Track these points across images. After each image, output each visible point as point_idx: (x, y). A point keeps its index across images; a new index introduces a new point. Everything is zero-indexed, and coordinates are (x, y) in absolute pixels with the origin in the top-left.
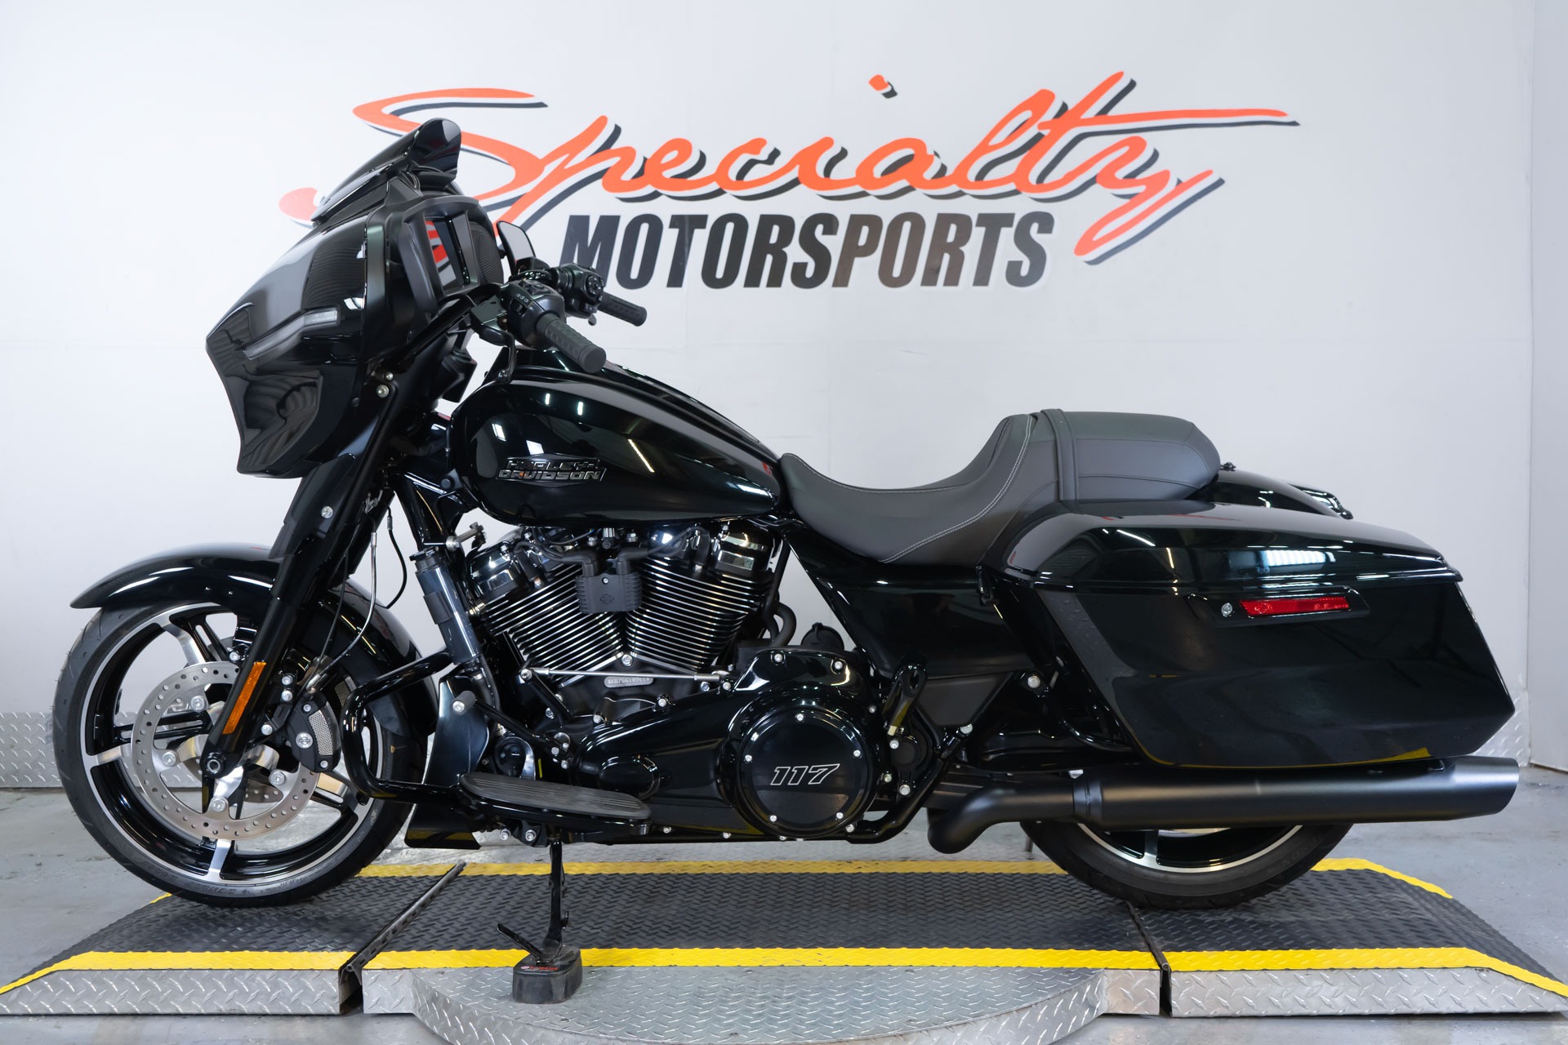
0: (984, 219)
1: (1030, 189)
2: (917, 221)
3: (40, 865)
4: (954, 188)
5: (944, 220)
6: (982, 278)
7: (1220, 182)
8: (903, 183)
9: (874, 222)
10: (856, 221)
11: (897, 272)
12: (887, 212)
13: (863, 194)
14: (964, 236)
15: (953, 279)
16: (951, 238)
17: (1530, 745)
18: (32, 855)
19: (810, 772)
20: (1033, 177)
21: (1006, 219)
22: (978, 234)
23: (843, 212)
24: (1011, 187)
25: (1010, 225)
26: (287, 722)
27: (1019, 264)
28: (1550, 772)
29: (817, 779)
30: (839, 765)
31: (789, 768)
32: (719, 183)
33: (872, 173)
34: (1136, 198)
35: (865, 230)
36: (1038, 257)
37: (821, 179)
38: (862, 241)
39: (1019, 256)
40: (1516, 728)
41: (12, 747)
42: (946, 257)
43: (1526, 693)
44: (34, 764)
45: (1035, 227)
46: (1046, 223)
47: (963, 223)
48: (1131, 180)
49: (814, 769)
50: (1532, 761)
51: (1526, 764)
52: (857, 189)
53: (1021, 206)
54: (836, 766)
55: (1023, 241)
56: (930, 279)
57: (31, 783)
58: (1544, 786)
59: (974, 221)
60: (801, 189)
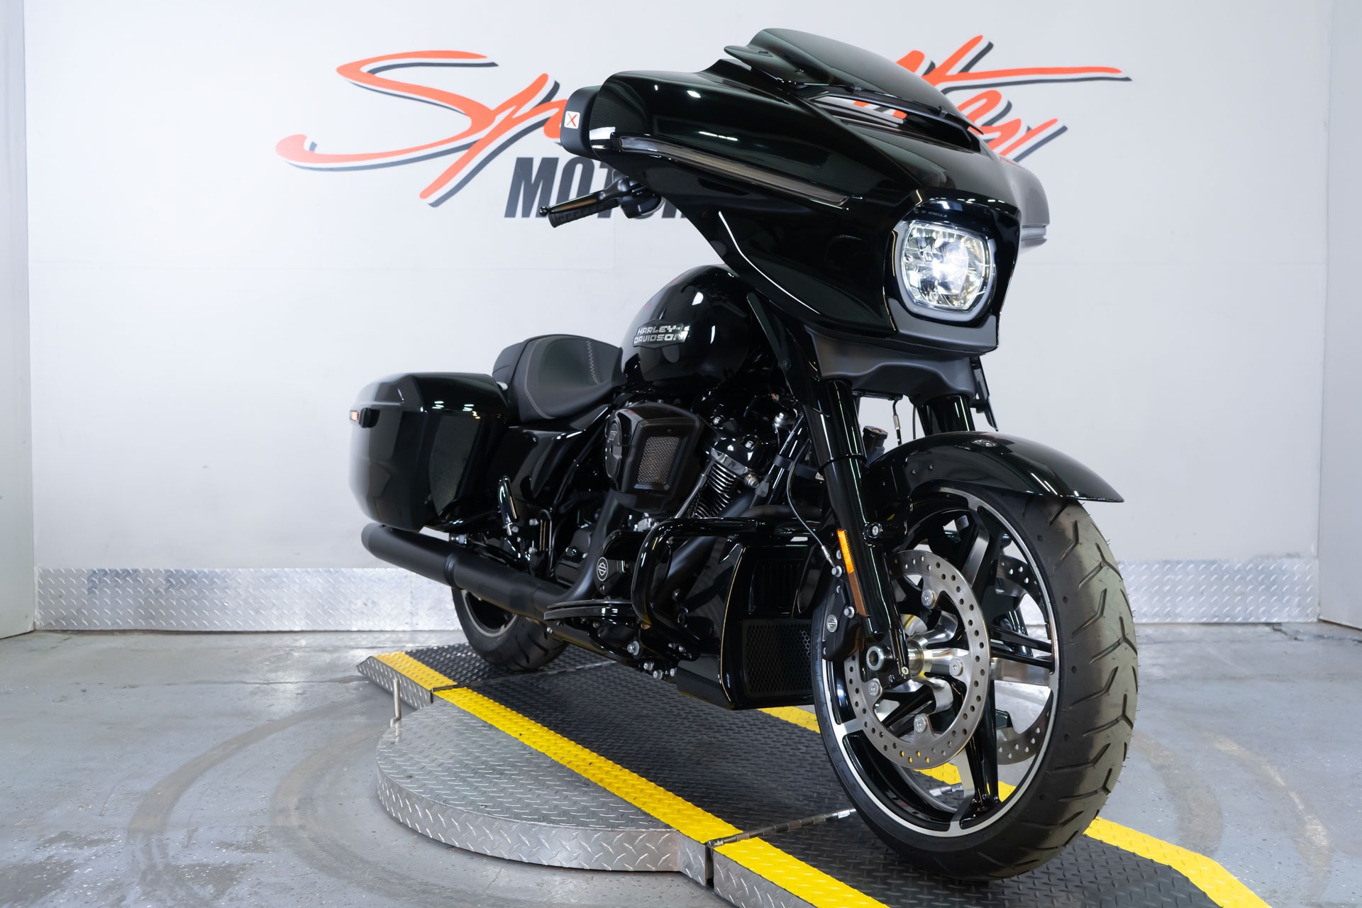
3: (84, 691)
17: (1319, 604)
18: (78, 684)
28: (1335, 626)
40: (1308, 590)
41: (61, 597)
43: (1317, 561)
44: (79, 611)
50: (1321, 617)
51: (1315, 620)
57: (76, 626)
58: (1329, 638)
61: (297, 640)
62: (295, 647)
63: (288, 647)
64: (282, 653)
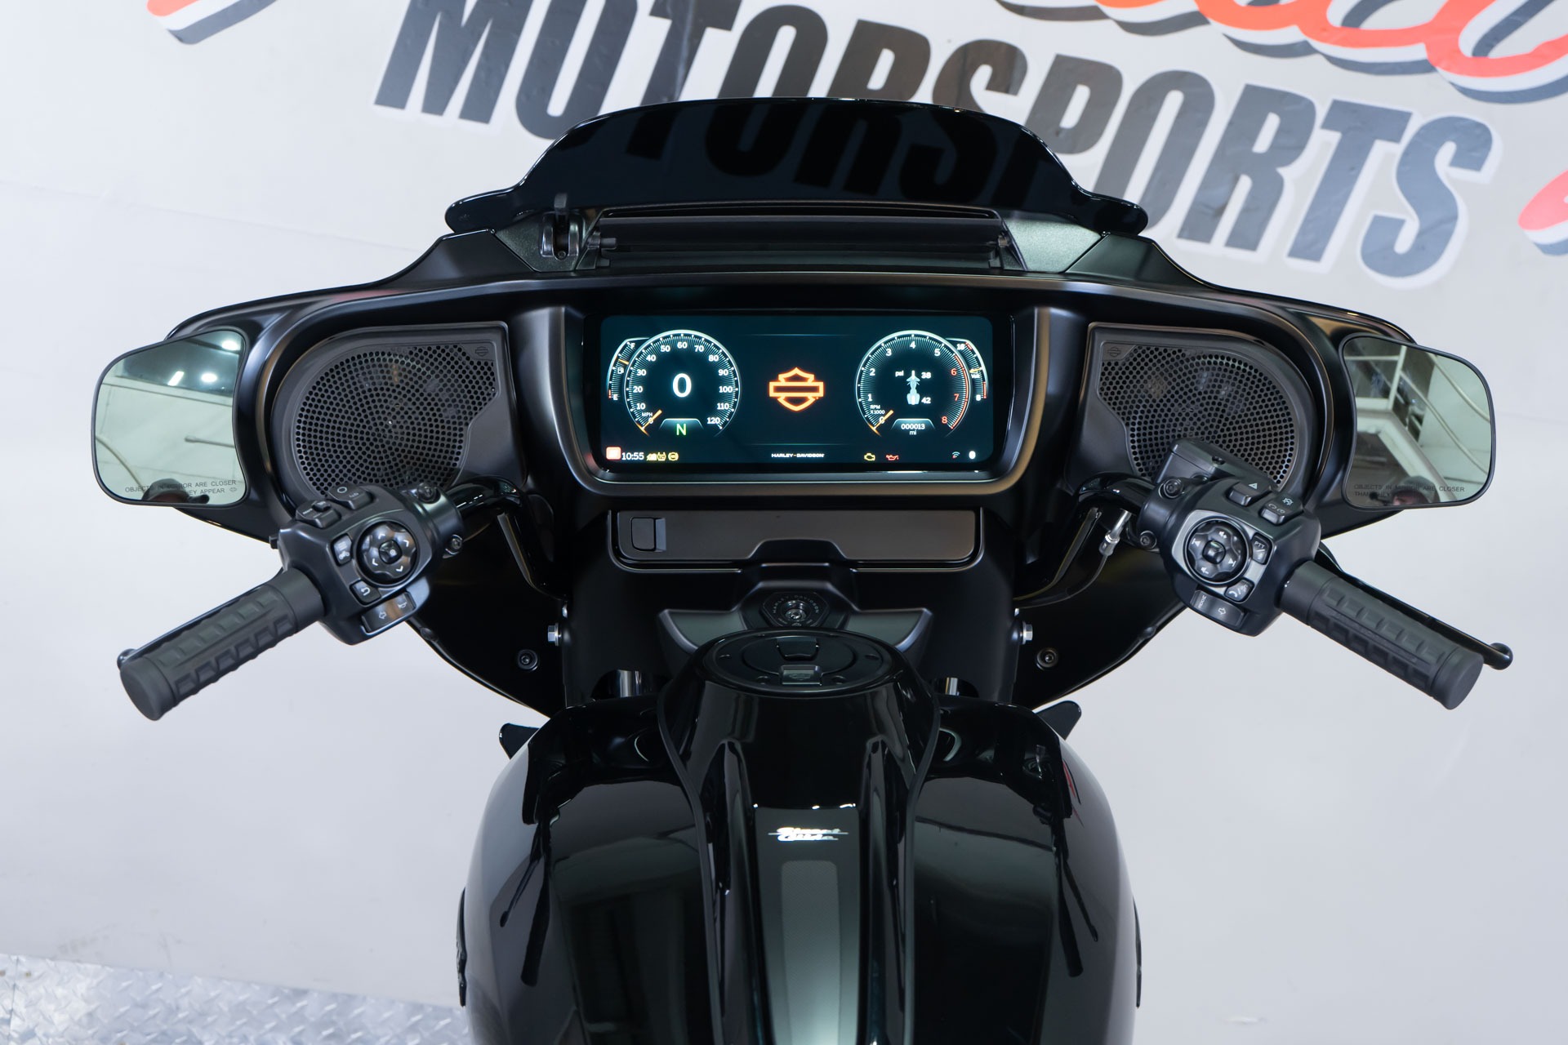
1: (1455, 61)
2: (1198, 95)
4: (1291, 35)
5: (1256, 101)
8: (1185, 5)
9: (1104, 79)
10: (1066, 72)
12: (1137, 62)
13: (1093, 14)
14: (1291, 144)
16: (1262, 144)
20: (1468, 40)
21: (1390, 123)
22: (1323, 143)
23: (1042, 47)
24: (1417, 52)
25: (1396, 138)
27: (1398, 224)
35: (1081, 95)
36: (1439, 215)
39: (1399, 207)
42: (1245, 184)
45: (1448, 150)
46: (1473, 144)
47: (1297, 114)
53: (1428, 100)
55: (1416, 176)
56: (1198, 227)
59: (1321, 113)
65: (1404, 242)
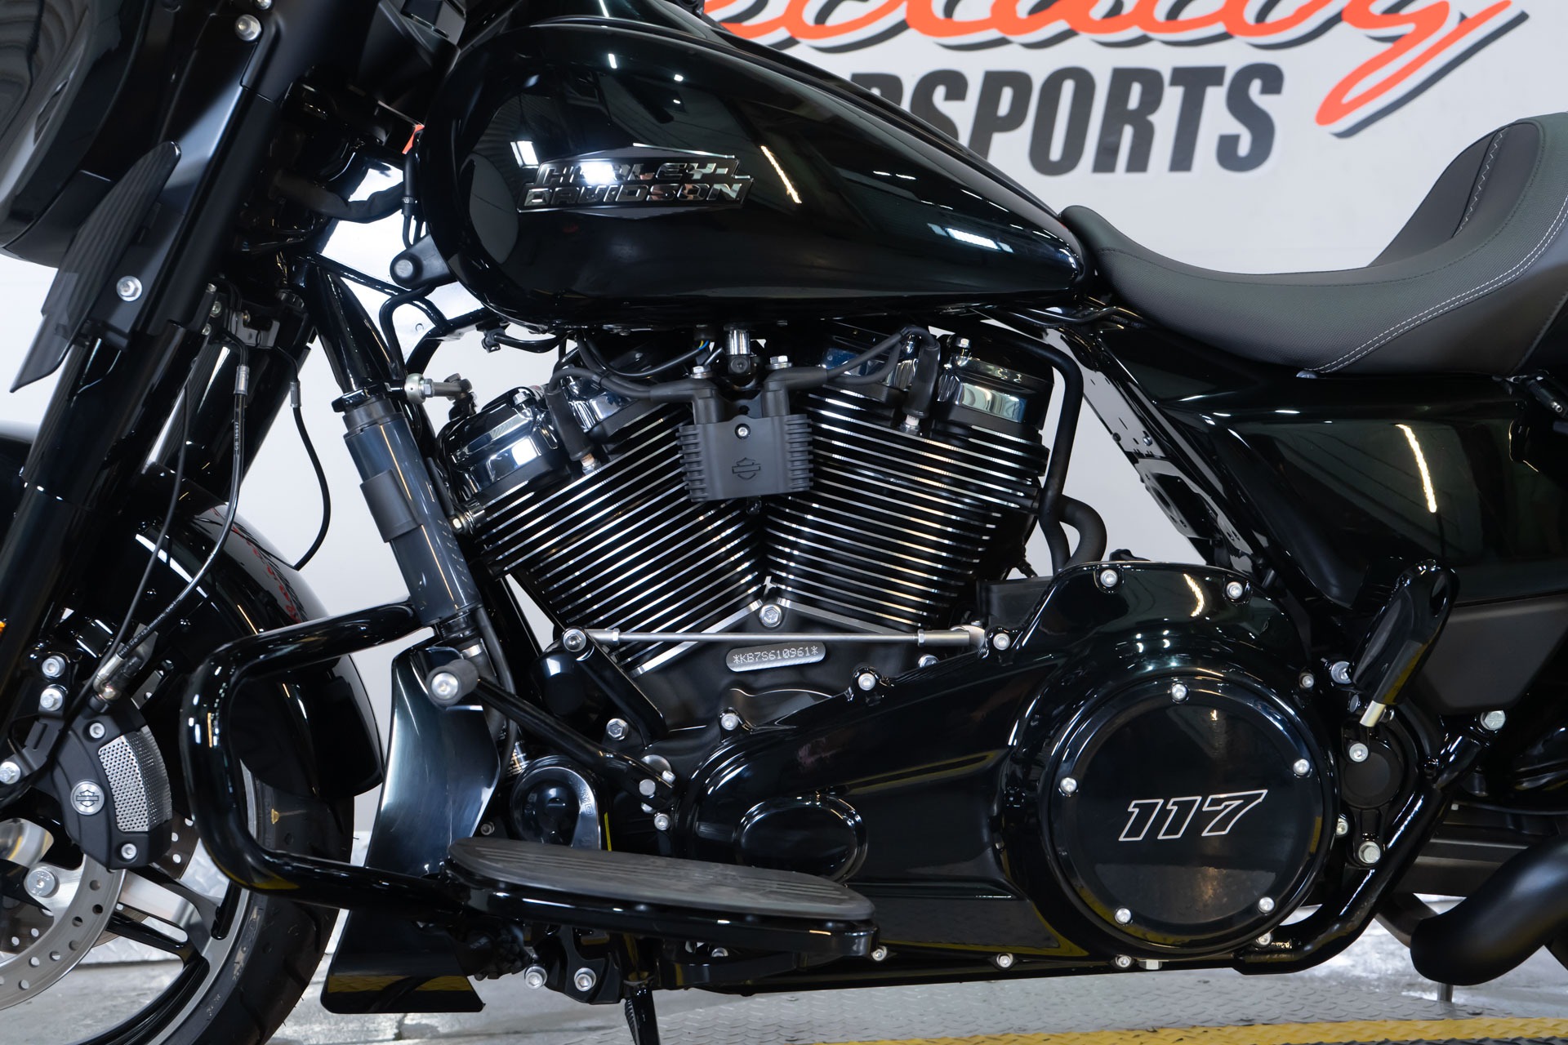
0: (1181, 76)
1: (1247, 30)
2: (1083, 80)
4: (1134, 32)
5: (1122, 79)
6: (1182, 159)
7: (1522, 18)
8: (1061, 26)
10: (994, 82)
11: (1056, 153)
12: (1039, 67)
13: (1001, 42)
14: (1152, 99)
15: (1139, 162)
16: (1134, 102)
19: (1205, 808)
21: (1214, 75)
22: (1173, 97)
23: (974, 68)
24: (1219, 28)
25: (1218, 82)
26: (52, 761)
27: (1236, 138)
29: (1221, 825)
30: (1265, 792)
31: (1161, 801)
32: (789, 29)
33: (1014, 12)
34: (1400, 42)
35: (1007, 94)
36: (1262, 127)
37: (937, 20)
38: (1004, 108)
39: (1234, 127)
42: (1128, 132)
45: (1256, 86)
46: (1273, 79)
47: (1151, 80)
48: (1391, 17)
49: (1215, 802)
52: (993, 34)
53: (1234, 56)
54: (1260, 795)
55: (1239, 104)
56: (1105, 161)
60: (910, 35)
61: (154, 977)
62: (149, 989)
63: (134, 989)
64: (121, 1001)
65: (1244, 148)
